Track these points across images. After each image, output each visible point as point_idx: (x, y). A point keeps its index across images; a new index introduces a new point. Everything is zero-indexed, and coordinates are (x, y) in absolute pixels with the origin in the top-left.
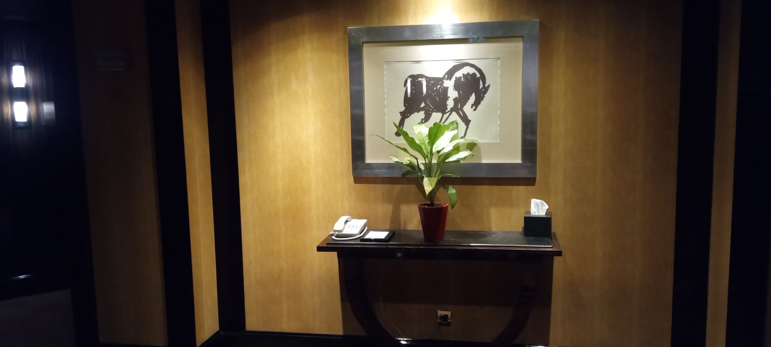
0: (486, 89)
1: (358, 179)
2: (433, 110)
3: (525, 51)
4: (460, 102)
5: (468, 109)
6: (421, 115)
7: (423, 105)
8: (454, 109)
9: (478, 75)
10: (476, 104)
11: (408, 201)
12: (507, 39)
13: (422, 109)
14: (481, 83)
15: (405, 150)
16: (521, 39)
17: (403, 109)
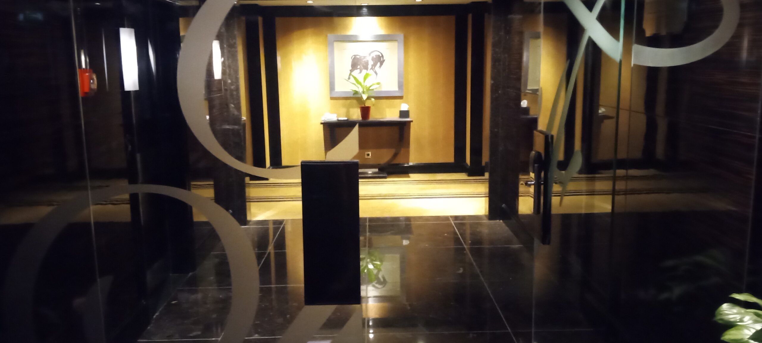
0: (384, 61)
1: (332, 98)
2: (363, 69)
3: (398, 46)
4: (374, 65)
5: (377, 68)
6: (358, 71)
7: (359, 67)
8: (372, 69)
9: (381, 55)
10: (380, 66)
11: (353, 107)
12: (391, 41)
13: (359, 69)
14: (382, 58)
15: (355, 85)
16: (397, 41)
17: (351, 68)
